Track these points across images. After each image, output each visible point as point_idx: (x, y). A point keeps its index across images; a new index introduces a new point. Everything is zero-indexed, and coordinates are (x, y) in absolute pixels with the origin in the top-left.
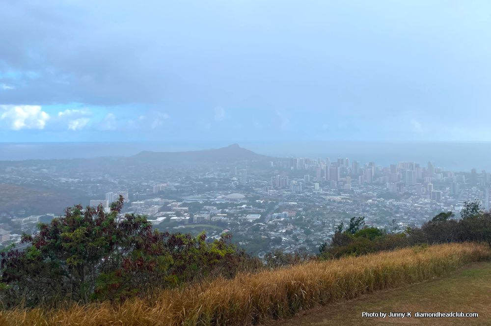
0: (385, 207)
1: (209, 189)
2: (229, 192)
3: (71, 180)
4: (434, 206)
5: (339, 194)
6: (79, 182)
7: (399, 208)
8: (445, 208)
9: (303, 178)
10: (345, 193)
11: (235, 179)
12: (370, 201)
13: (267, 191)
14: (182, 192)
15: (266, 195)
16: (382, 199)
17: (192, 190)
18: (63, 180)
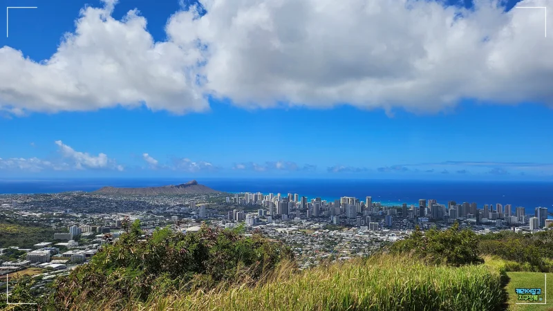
0: (330, 237)
1: (169, 223)
2: (189, 225)
3: (34, 214)
4: (372, 236)
5: (290, 227)
6: (42, 216)
7: (342, 238)
8: (381, 237)
9: (257, 212)
10: (295, 225)
11: (193, 213)
12: (317, 232)
13: (224, 224)
14: (145, 225)
15: (224, 227)
16: (327, 230)
17: (153, 224)
18: (27, 214)
